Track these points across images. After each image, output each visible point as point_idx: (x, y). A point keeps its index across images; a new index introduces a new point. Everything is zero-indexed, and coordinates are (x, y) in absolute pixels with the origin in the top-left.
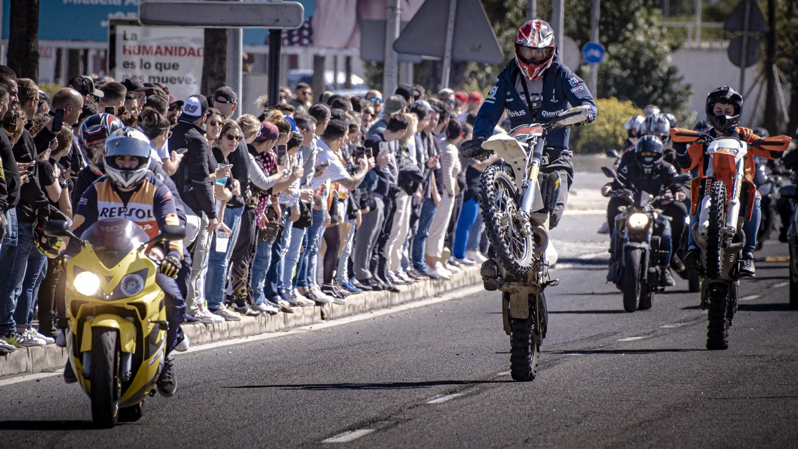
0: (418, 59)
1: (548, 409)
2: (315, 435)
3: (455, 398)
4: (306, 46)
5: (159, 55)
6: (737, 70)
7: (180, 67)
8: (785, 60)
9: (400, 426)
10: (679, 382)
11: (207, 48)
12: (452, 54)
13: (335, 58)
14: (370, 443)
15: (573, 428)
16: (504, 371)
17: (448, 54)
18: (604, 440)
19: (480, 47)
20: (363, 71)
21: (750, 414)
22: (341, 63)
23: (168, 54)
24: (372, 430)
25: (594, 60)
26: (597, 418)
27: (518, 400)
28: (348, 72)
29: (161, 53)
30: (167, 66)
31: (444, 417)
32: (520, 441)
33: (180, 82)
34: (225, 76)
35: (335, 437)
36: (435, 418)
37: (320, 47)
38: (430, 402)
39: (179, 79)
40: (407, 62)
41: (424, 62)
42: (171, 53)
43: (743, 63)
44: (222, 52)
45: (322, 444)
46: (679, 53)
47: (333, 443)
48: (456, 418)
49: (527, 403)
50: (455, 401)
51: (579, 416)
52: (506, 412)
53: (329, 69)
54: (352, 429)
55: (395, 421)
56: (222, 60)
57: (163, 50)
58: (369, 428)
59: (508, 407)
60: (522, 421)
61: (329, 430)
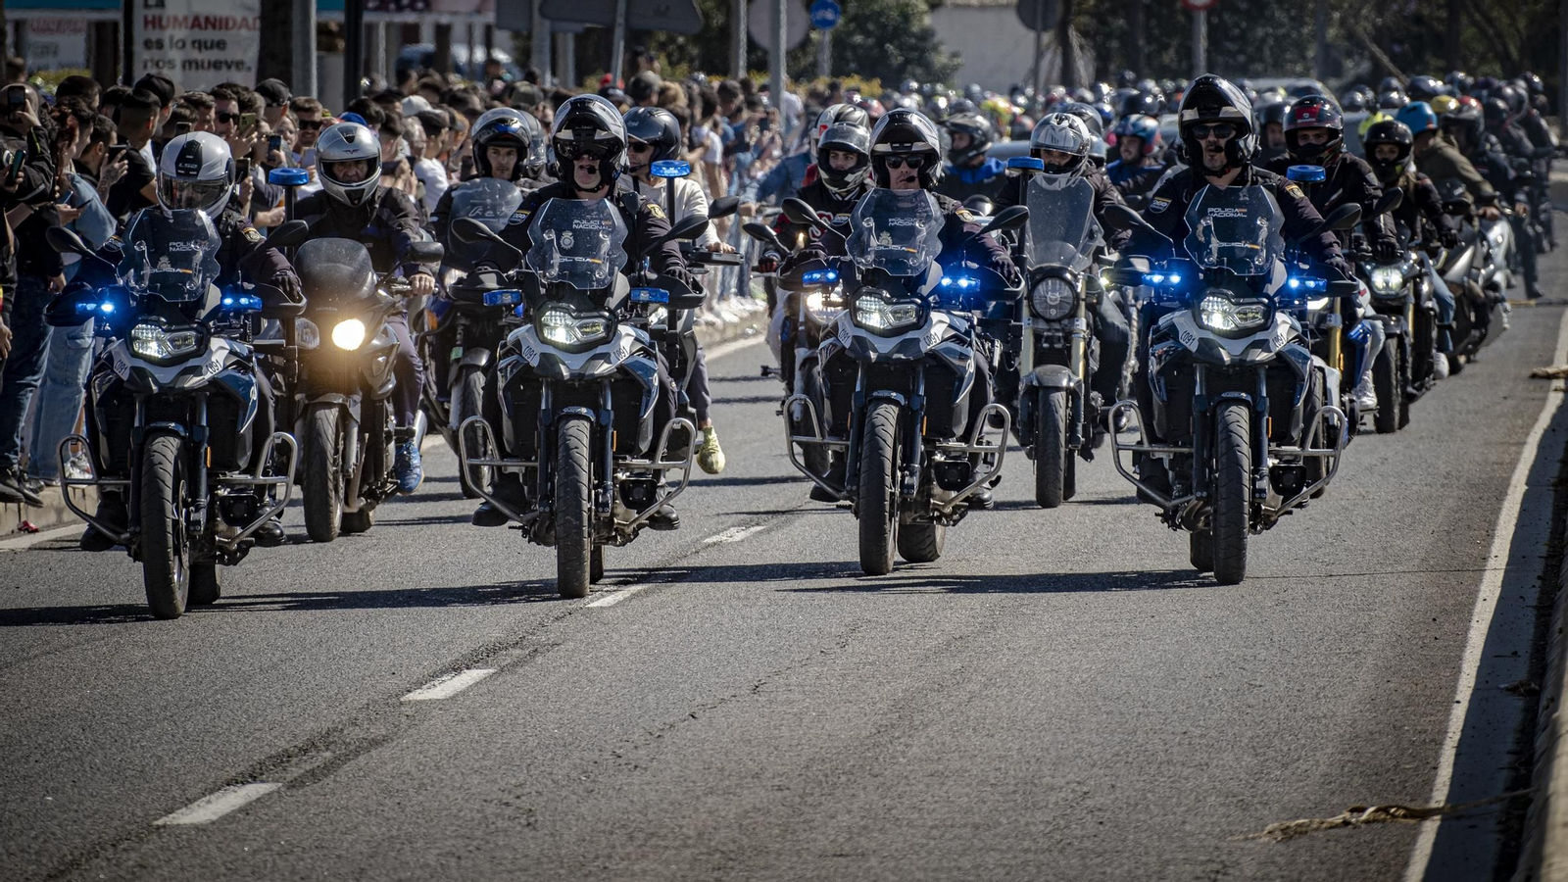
0: (579, 28)
1: (789, 617)
2: (391, 684)
3: (634, 596)
4: (421, 11)
5: (196, 30)
6: (1031, 35)
7: (229, 46)
8: (1084, 19)
9: (539, 659)
10: (999, 551)
11: (263, 17)
12: (627, 20)
13: (470, 29)
14: (485, 700)
15: (833, 656)
16: (714, 534)
17: (620, 20)
18: (889, 683)
19: (668, 8)
20: (510, 43)
21: (1130, 621)
22: (478, 33)
23: (210, 27)
24: (492, 671)
25: (826, 24)
26: (873, 634)
27: (739, 598)
28: (489, 45)
29: (199, 26)
30: (209, 45)
31: (616, 636)
32: (745, 691)
33: (229, 67)
34: (291, 59)
35: (425, 687)
36: (600, 641)
37: (441, 13)
38: (591, 605)
39: (226, 62)
40: (565, 32)
41: (588, 30)
42: (214, 27)
43: (1039, 25)
44: (286, 22)
45: (401, 703)
46: (942, 13)
47: (421, 702)
48: (634, 640)
49: (755, 604)
50: (634, 602)
51: (843, 629)
52: (719, 624)
53: (460, 42)
54: (456, 669)
55: (531, 649)
56: (287, 36)
57: (202, 21)
58: (486, 665)
59: (723, 614)
60: (746, 644)
61: (417, 672)
